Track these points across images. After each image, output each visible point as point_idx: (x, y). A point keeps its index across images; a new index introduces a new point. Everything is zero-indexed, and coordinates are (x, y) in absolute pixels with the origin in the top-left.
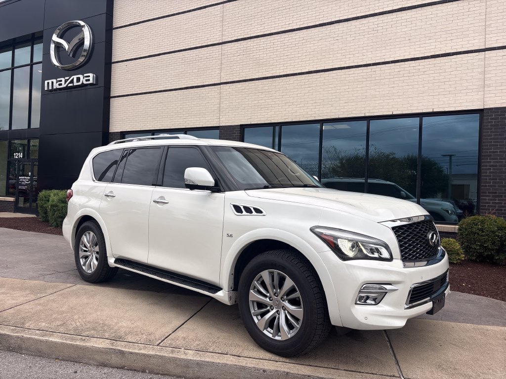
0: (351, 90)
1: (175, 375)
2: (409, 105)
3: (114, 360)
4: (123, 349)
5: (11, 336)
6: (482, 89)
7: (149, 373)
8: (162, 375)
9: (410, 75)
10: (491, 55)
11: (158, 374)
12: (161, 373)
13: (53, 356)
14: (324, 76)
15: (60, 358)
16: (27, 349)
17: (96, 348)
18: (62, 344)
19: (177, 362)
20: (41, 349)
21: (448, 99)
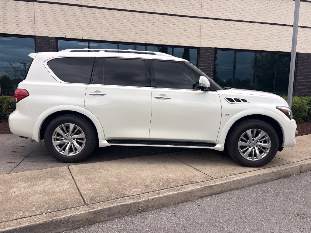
0: (137, 26)
1: (234, 189)
2: (168, 40)
3: (207, 192)
4: (211, 185)
5: (139, 202)
6: (199, 37)
7: (224, 192)
8: (230, 191)
9: (169, 23)
10: (203, 21)
11: (228, 191)
12: (229, 190)
13: (172, 204)
14: (120, 13)
15: (176, 203)
16: (152, 207)
17: (197, 189)
18: (177, 194)
19: (235, 182)
20: (163, 202)
21: (186, 40)
